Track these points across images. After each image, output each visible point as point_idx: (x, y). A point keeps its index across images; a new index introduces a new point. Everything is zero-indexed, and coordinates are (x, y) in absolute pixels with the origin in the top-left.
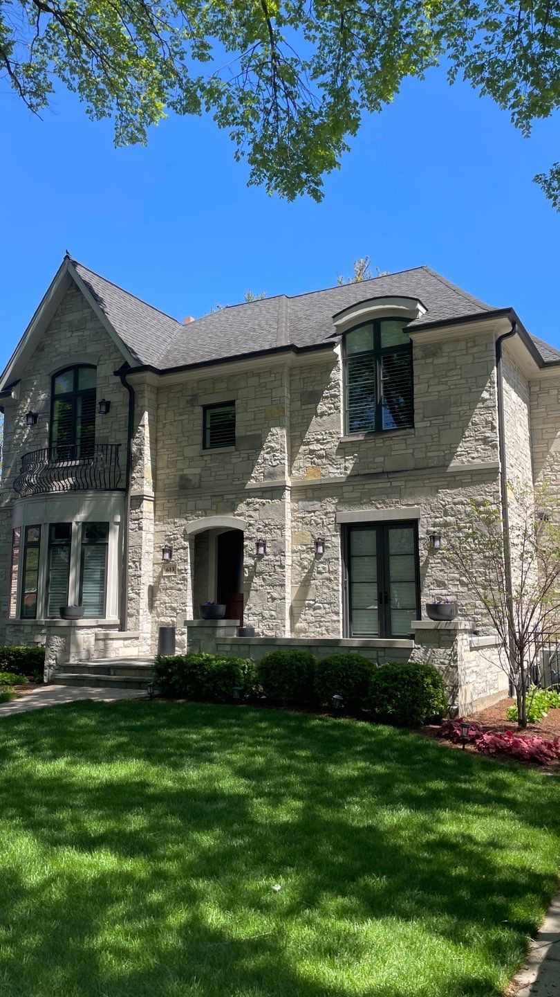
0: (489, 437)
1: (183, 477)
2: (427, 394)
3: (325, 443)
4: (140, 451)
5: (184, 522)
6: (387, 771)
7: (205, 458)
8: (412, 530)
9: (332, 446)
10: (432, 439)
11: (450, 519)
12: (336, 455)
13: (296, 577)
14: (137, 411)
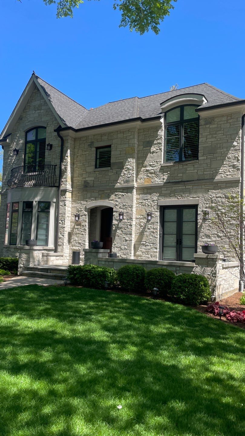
0: (236, 165)
1: (85, 182)
2: (205, 143)
3: (154, 167)
4: (66, 168)
5: (85, 203)
6: (182, 330)
7: (96, 173)
8: (195, 209)
9: (157, 168)
10: (207, 165)
11: (213, 205)
12: (159, 172)
13: (137, 230)
14: (65, 149)
